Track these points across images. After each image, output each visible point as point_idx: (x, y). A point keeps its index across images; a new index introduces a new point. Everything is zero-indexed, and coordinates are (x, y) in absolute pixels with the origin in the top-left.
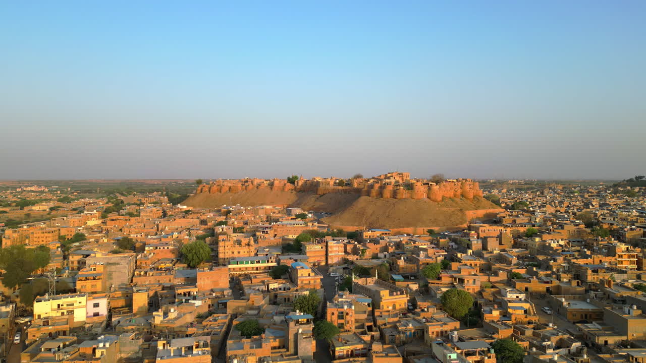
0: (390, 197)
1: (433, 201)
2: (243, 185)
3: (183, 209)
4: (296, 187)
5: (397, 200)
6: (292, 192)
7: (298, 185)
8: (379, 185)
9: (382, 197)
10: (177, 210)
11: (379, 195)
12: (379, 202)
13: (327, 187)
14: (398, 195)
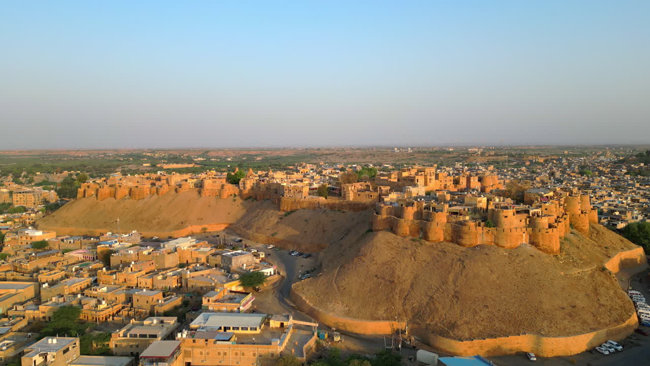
0: (445, 239)
1: (545, 251)
2: (153, 184)
3: (35, 237)
4: (241, 191)
5: (463, 249)
6: (235, 200)
7: (244, 188)
8: (415, 209)
9: (426, 237)
10: (24, 239)
11: (418, 232)
12: (423, 253)
13: (298, 196)
14: (467, 237)
